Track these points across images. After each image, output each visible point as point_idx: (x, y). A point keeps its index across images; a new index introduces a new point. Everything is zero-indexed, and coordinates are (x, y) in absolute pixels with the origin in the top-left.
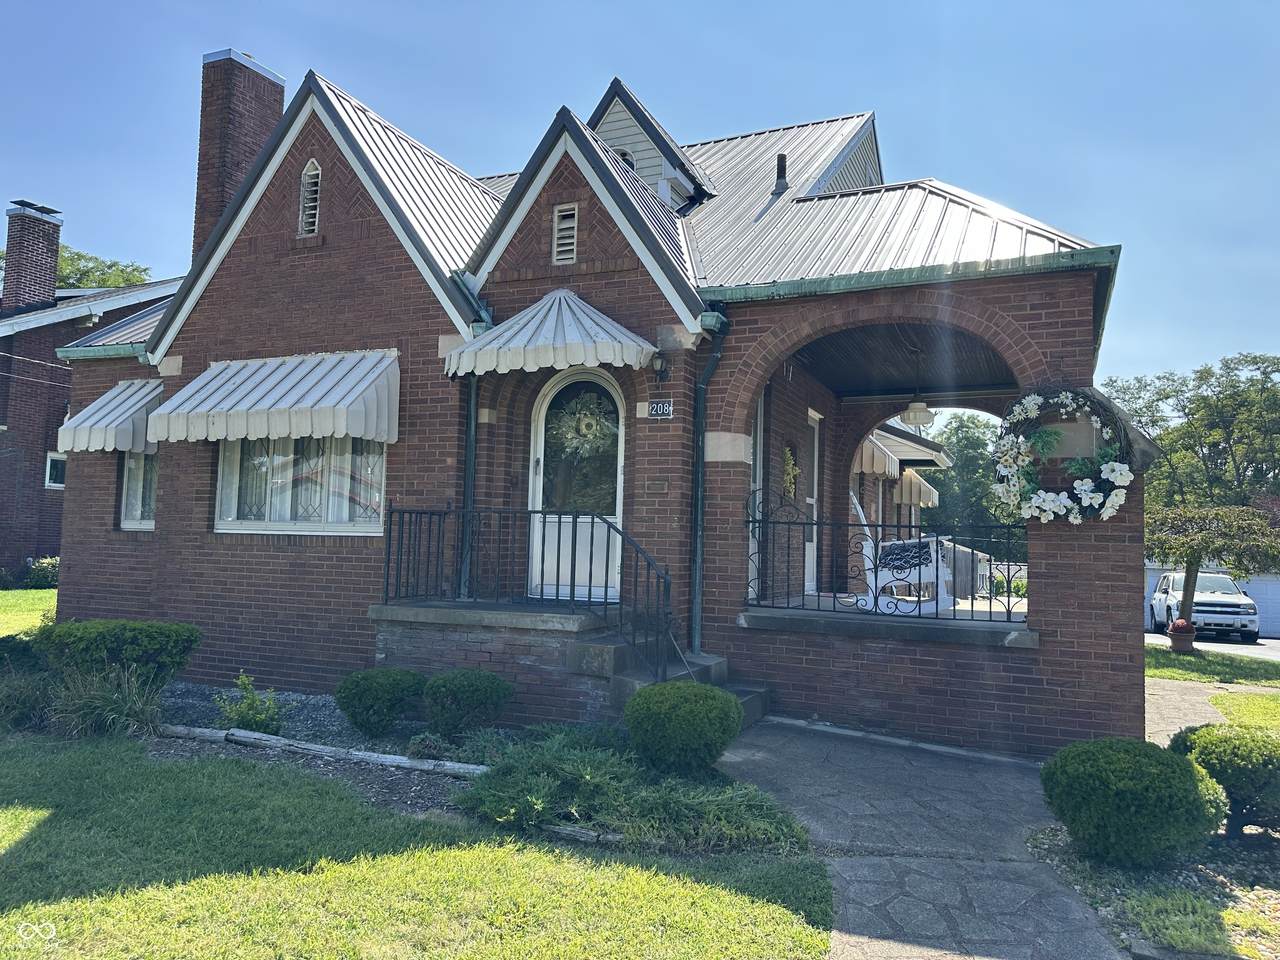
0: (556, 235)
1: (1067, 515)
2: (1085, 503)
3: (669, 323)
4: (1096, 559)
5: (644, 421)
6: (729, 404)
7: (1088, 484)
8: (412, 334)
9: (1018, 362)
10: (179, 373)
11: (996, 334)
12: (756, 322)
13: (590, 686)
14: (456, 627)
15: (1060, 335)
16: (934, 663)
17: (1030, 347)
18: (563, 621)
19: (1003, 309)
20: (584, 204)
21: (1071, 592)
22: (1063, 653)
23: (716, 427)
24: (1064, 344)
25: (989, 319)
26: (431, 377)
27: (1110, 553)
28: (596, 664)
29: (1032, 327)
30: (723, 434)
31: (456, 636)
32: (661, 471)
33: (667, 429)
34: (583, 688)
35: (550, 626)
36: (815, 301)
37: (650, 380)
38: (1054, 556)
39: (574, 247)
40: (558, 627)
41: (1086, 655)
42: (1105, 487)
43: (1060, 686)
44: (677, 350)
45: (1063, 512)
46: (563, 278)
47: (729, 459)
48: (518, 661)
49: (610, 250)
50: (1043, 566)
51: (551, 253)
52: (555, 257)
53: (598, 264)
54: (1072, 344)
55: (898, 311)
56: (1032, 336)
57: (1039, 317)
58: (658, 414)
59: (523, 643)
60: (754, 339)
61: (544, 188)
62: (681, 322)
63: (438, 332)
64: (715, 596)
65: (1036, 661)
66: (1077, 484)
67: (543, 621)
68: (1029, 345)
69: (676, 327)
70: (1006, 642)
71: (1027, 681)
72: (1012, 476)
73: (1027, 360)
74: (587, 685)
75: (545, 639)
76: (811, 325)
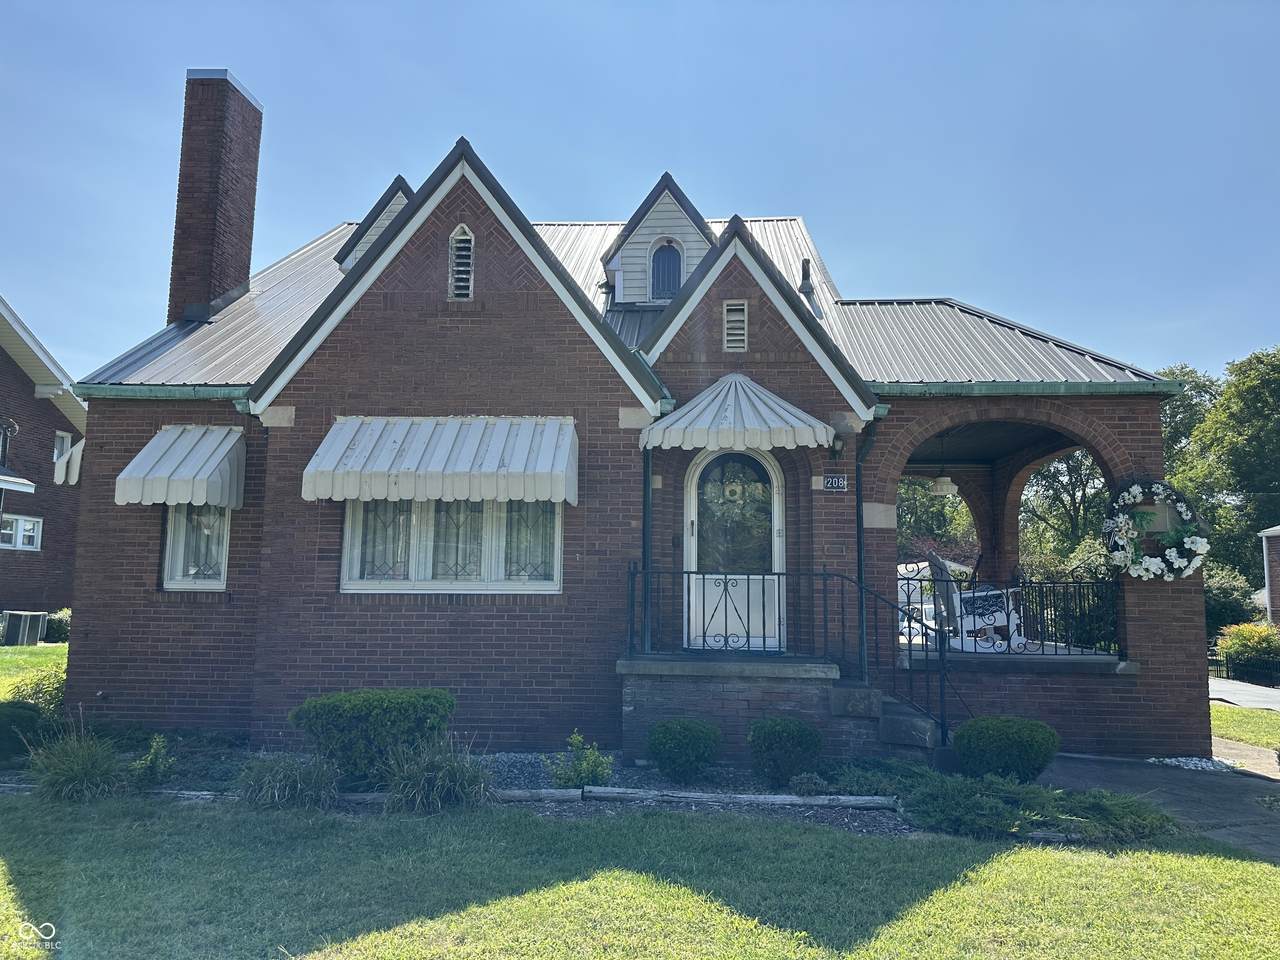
0: (726, 326)
1: (1162, 575)
2: (1175, 565)
3: (839, 409)
4: (1173, 606)
5: (820, 492)
6: (880, 480)
7: (1176, 552)
8: (589, 405)
10: (292, 425)
11: (1095, 437)
12: (902, 413)
13: (852, 726)
14: (711, 678)
15: (1140, 441)
16: (1061, 690)
18: (826, 670)
19: (1100, 419)
20: (755, 302)
22: (1153, 677)
23: (871, 499)
24: (1144, 448)
25: (1090, 426)
26: (612, 445)
28: (862, 707)
29: (1120, 434)
30: (876, 504)
31: (712, 687)
32: (838, 536)
33: (842, 500)
34: (845, 727)
35: (813, 675)
36: (952, 400)
37: (824, 457)
39: (745, 338)
40: (822, 675)
41: (1170, 677)
42: (1189, 555)
43: (1152, 701)
44: (849, 433)
45: (1160, 572)
46: (736, 364)
47: (883, 526)
48: (779, 707)
49: (781, 344)
51: (721, 340)
52: (725, 345)
53: (772, 355)
54: (1149, 448)
55: (1021, 414)
56: (1121, 440)
57: (1125, 426)
58: (833, 487)
59: (781, 690)
60: (902, 427)
61: (714, 283)
62: (852, 410)
63: (618, 405)
65: (1135, 684)
66: (1168, 551)
67: (806, 671)
68: (1120, 447)
69: (848, 414)
71: (1130, 699)
72: (1126, 545)
73: (1118, 457)
74: (848, 725)
75: (803, 687)
76: (950, 418)
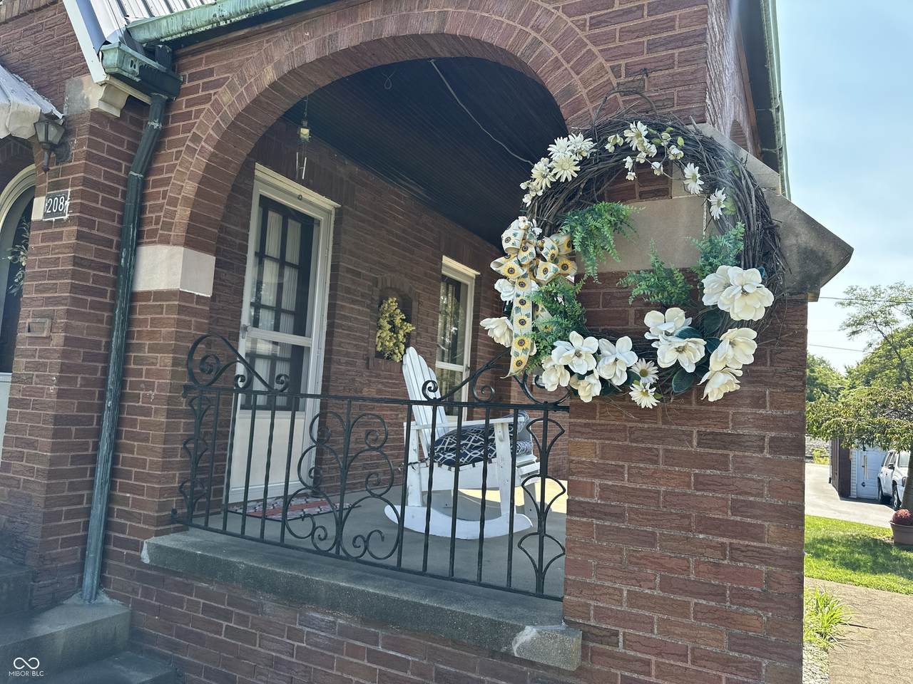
1: (626, 387)
2: (666, 358)
4: (701, 483)
5: (38, 225)
6: (171, 201)
7: (677, 318)
9: (569, 91)
12: (211, 72)
17: (592, 61)
21: (646, 550)
23: (152, 238)
24: (652, 47)
27: (731, 472)
29: (595, 23)
30: (159, 246)
38: (617, 472)
44: (82, 111)
45: (619, 381)
50: (597, 490)
54: (667, 43)
56: (596, 40)
58: (53, 214)
60: (207, 99)
64: (127, 505)
66: (652, 318)
68: (589, 57)
70: (515, 648)
72: (522, 302)
73: (585, 84)
76: (276, 66)
